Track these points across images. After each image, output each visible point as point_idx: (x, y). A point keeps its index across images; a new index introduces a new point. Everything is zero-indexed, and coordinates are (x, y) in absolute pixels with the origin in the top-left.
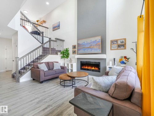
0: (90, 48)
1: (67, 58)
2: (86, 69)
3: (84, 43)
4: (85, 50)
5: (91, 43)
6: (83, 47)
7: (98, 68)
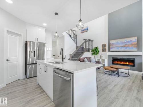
0: (124, 46)
1: (97, 55)
2: (119, 64)
3: (118, 42)
4: (118, 48)
5: (126, 42)
6: (116, 46)
7: (132, 63)
